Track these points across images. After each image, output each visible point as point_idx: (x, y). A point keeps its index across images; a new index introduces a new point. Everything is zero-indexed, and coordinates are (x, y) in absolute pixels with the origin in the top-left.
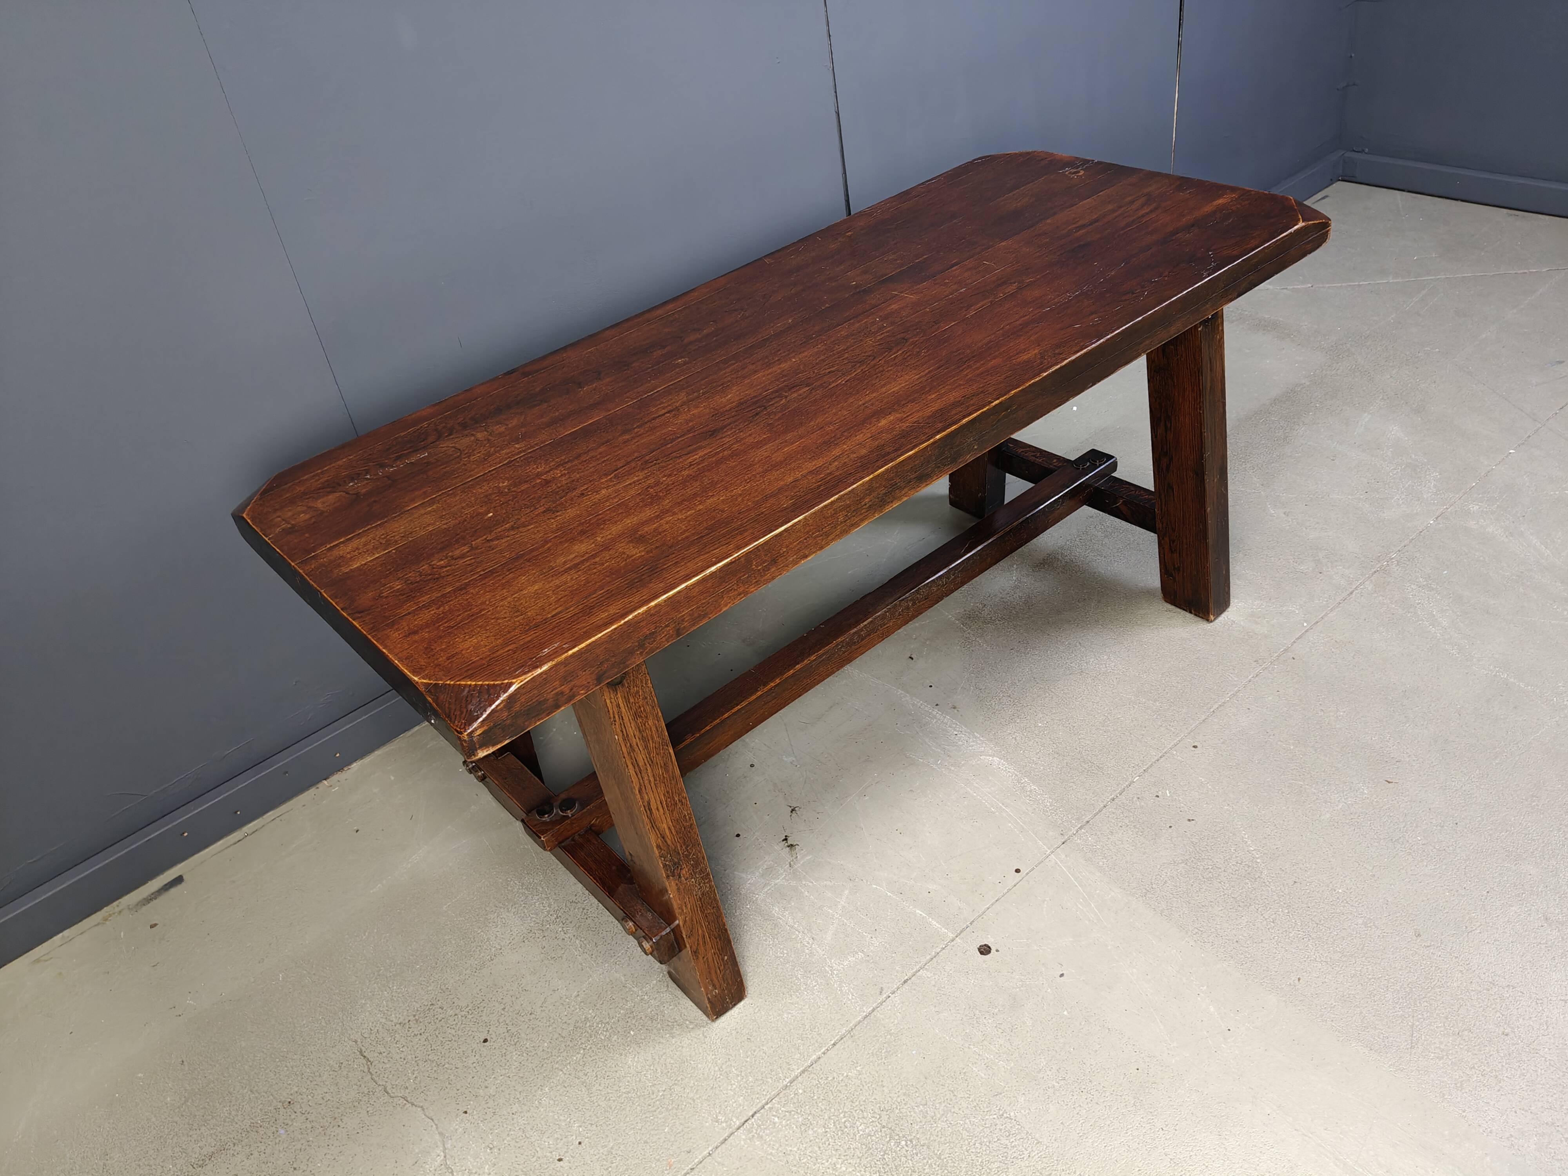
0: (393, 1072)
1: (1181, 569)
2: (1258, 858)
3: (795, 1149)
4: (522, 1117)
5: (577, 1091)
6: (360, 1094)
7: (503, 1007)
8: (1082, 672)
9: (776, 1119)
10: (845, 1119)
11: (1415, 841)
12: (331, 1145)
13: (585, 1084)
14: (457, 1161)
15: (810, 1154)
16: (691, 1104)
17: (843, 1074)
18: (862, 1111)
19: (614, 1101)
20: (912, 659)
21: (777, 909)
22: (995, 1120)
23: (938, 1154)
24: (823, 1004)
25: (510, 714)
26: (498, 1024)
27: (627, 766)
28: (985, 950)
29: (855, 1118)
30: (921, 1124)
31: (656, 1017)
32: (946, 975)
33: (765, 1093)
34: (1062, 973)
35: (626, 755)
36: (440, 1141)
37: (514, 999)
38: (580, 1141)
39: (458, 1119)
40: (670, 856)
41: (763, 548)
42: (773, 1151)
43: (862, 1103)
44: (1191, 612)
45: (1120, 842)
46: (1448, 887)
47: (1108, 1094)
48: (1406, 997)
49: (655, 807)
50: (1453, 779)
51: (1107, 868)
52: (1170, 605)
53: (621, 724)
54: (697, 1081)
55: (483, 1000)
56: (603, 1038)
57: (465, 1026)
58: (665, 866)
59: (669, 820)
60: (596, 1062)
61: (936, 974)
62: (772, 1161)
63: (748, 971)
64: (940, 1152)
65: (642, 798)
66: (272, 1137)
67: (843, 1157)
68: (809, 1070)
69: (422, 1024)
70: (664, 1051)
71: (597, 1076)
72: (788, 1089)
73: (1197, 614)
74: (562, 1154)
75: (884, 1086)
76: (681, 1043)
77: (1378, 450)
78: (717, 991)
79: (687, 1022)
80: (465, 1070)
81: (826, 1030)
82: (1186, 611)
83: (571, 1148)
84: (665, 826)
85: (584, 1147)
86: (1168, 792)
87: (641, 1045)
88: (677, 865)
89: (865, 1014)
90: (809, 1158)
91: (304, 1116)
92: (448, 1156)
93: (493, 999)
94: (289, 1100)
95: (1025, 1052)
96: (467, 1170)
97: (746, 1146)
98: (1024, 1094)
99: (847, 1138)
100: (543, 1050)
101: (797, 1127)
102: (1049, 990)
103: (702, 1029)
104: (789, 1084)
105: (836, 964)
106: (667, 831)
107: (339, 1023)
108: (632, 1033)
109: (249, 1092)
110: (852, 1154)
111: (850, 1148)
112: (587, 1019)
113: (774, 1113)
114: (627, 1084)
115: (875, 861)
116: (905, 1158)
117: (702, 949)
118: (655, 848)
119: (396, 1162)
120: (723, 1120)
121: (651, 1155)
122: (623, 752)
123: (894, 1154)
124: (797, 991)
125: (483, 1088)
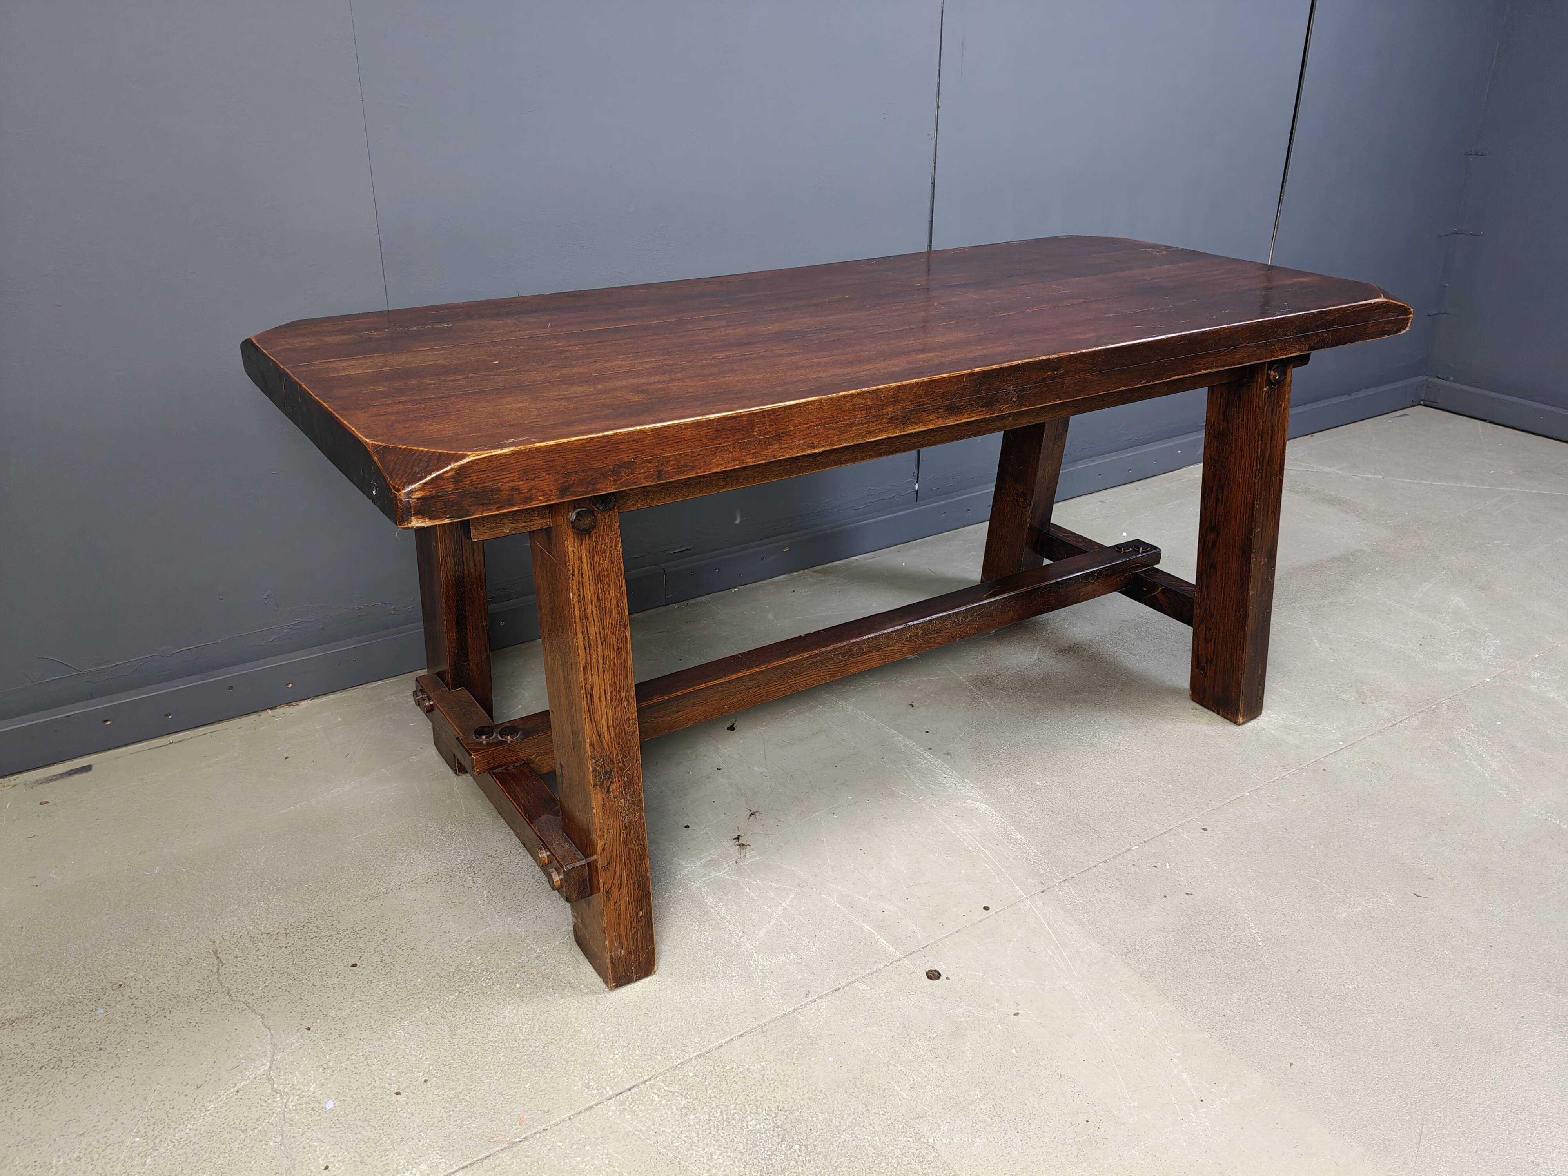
0: (243, 977)
1: (1214, 662)
2: (1260, 941)
3: (670, 1131)
4: (369, 1044)
5: (439, 1030)
6: (200, 991)
7: (385, 937)
8: (1092, 745)
9: (656, 1097)
10: (735, 1111)
11: (1442, 955)
12: (149, 1034)
13: (449, 1025)
14: (282, 1073)
15: (686, 1139)
16: (563, 1065)
17: (744, 1066)
18: (757, 1107)
19: (477, 1047)
20: (913, 706)
21: (711, 899)
22: (909, 1143)
23: (835, 1165)
24: (738, 994)
25: (457, 489)
26: (373, 952)
27: (577, 635)
28: (934, 975)
29: (747, 1111)
30: (822, 1132)
31: (548, 976)
32: (885, 991)
33: (650, 1069)
34: (1017, 1012)
35: (578, 620)
36: (270, 1051)
37: (398, 932)
38: (427, 1078)
39: (298, 1034)
40: (603, 761)
41: (769, 416)
42: (644, 1129)
43: (758, 1098)
44: (1218, 713)
45: (1107, 901)
46: (1475, 1004)
47: (1047, 1140)
48: (1415, 1103)
49: (598, 696)
50: (1490, 905)
51: (1087, 923)
52: (1197, 704)
53: (579, 581)
54: (576, 1044)
55: (365, 928)
56: (484, 985)
57: (336, 948)
58: (594, 770)
59: (610, 717)
60: (469, 1007)
61: (873, 988)
62: (640, 1138)
63: (664, 950)
64: (837, 1164)
65: (585, 679)
66: (88, 1014)
67: (723, 1149)
68: (707, 1055)
69: (291, 938)
70: (548, 1008)
71: (466, 1020)
72: (677, 1069)
73: (1226, 715)
74: (402, 1087)
75: (788, 1087)
76: (569, 1004)
77: (1437, 614)
78: (623, 952)
79: (582, 986)
80: (323, 989)
81: (736, 1020)
82: (1214, 711)
83: (414, 1084)
84: (604, 722)
85: (430, 1086)
86: (1167, 865)
87: (524, 999)
88: (608, 775)
89: (784, 1012)
90: (683, 1142)
91: (131, 1000)
92: (274, 1067)
93: (376, 929)
94: (121, 983)
95: (959, 1081)
96: (290, 1085)
97: (614, 1117)
98: (949, 1122)
99: (732, 1130)
100: (414, 985)
101: (677, 1109)
102: (999, 1026)
103: (597, 995)
104: (679, 1066)
105: (763, 959)
106: (605, 729)
107: (202, 922)
108: (518, 985)
109: (81, 968)
110: (734, 1148)
111: (733, 1142)
112: (472, 964)
113: (655, 1091)
114: (497, 1033)
115: (831, 873)
116: (794, 1163)
117: (615, 891)
118: (588, 745)
119: (215, 1063)
120: (594, 1087)
121: (502, 1107)
122: (575, 616)
123: (783, 1156)
124: (713, 978)
125: (337, 1009)
